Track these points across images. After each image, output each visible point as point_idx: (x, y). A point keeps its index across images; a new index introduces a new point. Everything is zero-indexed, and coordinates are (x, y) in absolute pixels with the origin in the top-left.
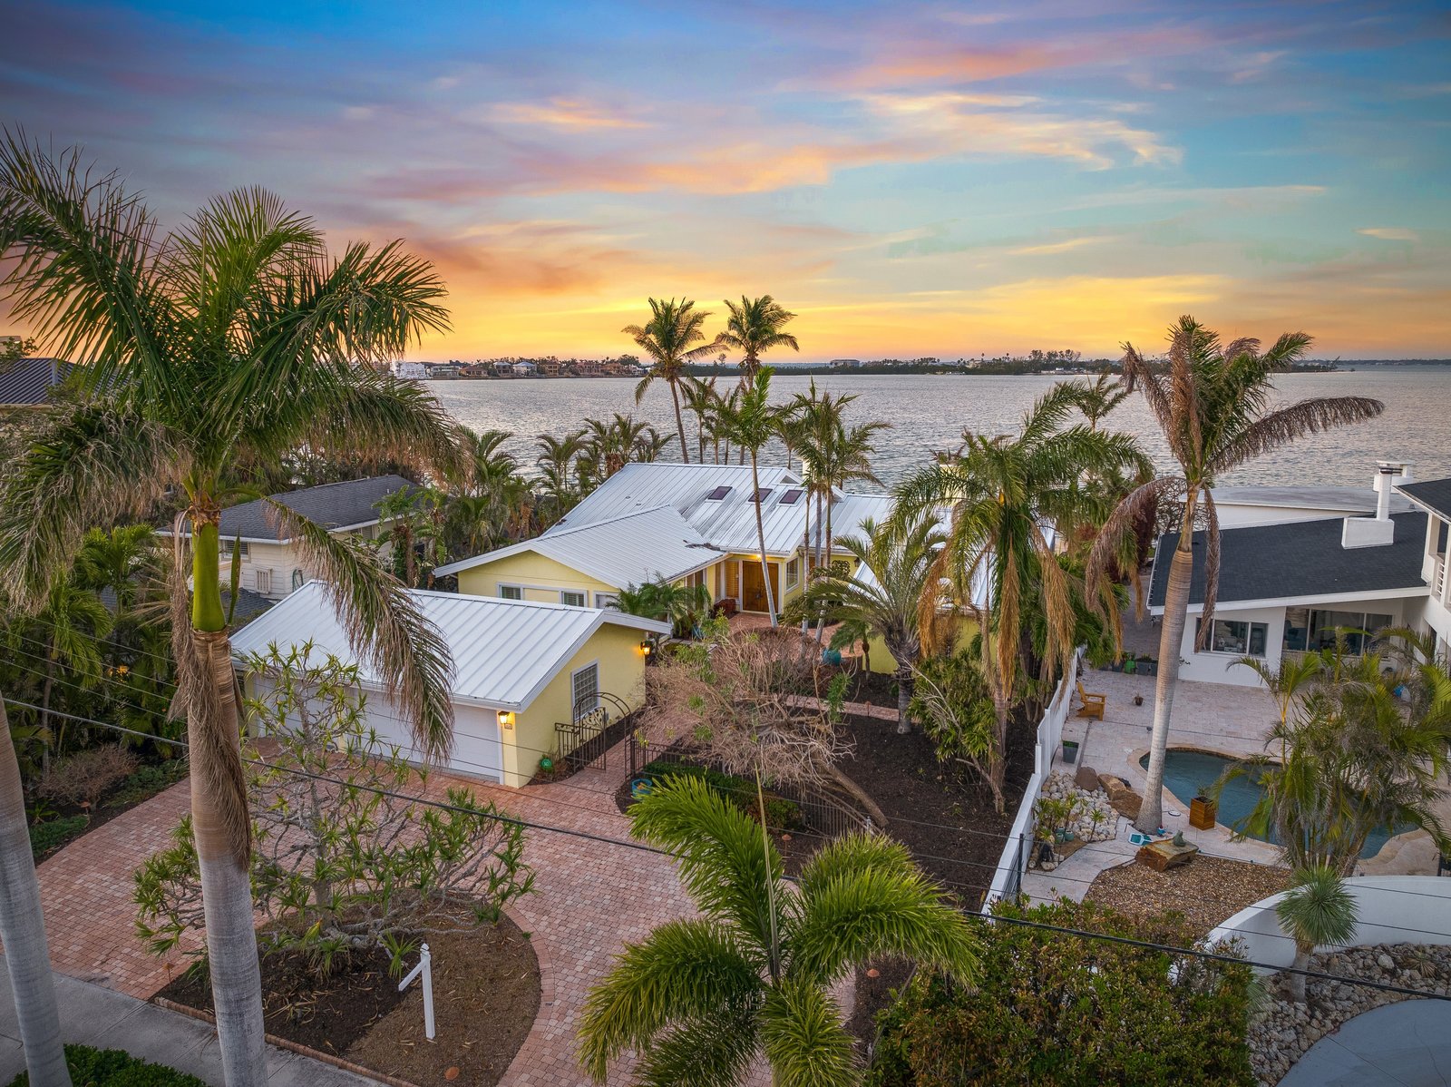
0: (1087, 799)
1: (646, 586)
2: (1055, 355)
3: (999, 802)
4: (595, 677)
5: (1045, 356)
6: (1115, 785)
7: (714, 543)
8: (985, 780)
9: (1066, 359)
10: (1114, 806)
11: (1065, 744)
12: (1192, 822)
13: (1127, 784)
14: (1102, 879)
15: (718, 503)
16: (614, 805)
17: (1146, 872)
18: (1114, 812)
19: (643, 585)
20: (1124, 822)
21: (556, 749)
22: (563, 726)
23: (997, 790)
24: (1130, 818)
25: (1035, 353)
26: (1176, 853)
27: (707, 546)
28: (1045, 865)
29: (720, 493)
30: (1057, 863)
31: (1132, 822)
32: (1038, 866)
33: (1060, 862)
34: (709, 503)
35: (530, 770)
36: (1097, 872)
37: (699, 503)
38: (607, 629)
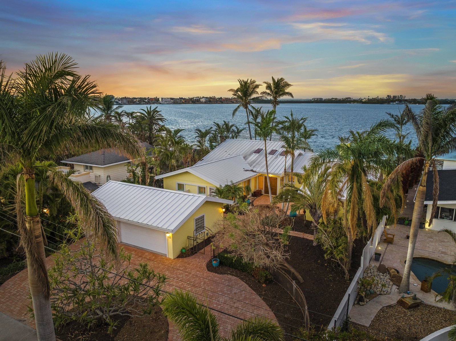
0: (382, 277)
1: (227, 186)
2: (396, 97)
3: (347, 276)
4: (203, 220)
5: (392, 97)
6: (393, 272)
7: (254, 170)
8: (342, 267)
9: (400, 98)
10: (392, 280)
11: (376, 254)
12: (422, 289)
13: (398, 272)
14: (382, 310)
15: (257, 155)
16: (205, 268)
17: (400, 308)
18: (391, 283)
19: (226, 185)
20: (395, 287)
21: (187, 245)
22: (190, 237)
23: (346, 271)
24: (397, 286)
25: (388, 96)
26: (413, 302)
27: (252, 170)
28: (361, 303)
29: (258, 151)
30: (365, 303)
31: (398, 287)
32: (358, 303)
33: (367, 302)
34: (254, 154)
35: (178, 253)
36: (381, 307)
37: (251, 154)
38: (207, 203)
